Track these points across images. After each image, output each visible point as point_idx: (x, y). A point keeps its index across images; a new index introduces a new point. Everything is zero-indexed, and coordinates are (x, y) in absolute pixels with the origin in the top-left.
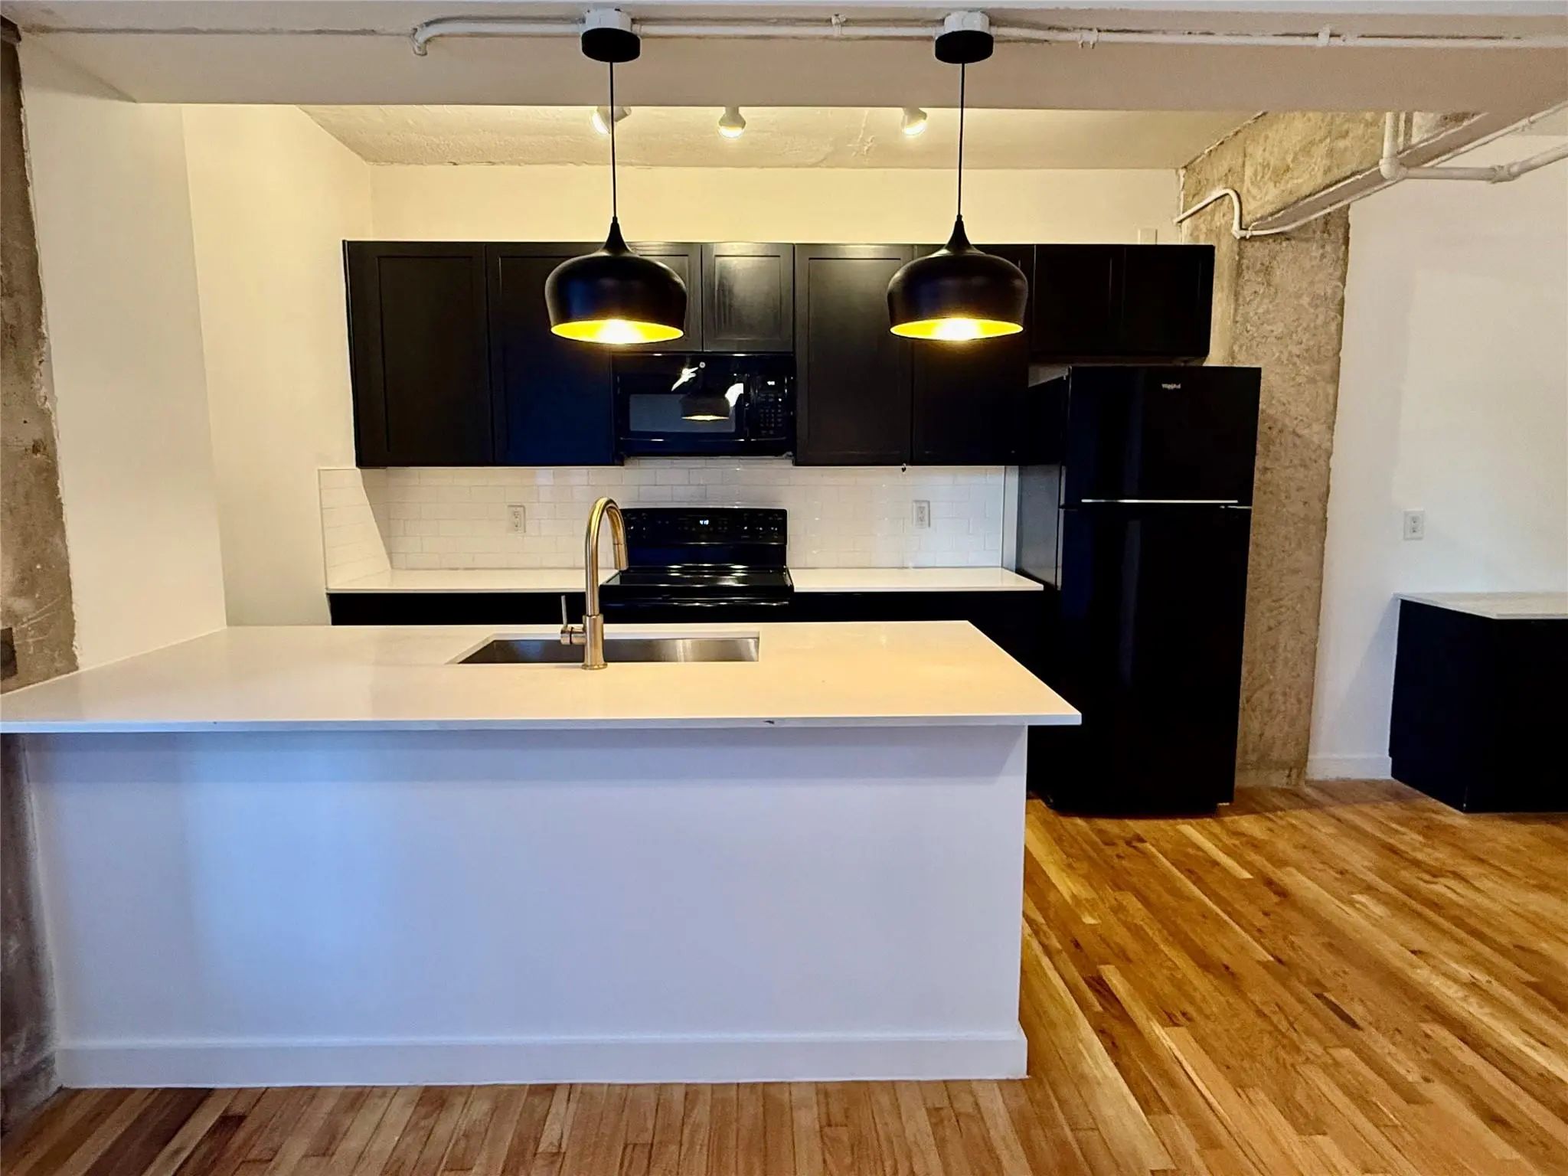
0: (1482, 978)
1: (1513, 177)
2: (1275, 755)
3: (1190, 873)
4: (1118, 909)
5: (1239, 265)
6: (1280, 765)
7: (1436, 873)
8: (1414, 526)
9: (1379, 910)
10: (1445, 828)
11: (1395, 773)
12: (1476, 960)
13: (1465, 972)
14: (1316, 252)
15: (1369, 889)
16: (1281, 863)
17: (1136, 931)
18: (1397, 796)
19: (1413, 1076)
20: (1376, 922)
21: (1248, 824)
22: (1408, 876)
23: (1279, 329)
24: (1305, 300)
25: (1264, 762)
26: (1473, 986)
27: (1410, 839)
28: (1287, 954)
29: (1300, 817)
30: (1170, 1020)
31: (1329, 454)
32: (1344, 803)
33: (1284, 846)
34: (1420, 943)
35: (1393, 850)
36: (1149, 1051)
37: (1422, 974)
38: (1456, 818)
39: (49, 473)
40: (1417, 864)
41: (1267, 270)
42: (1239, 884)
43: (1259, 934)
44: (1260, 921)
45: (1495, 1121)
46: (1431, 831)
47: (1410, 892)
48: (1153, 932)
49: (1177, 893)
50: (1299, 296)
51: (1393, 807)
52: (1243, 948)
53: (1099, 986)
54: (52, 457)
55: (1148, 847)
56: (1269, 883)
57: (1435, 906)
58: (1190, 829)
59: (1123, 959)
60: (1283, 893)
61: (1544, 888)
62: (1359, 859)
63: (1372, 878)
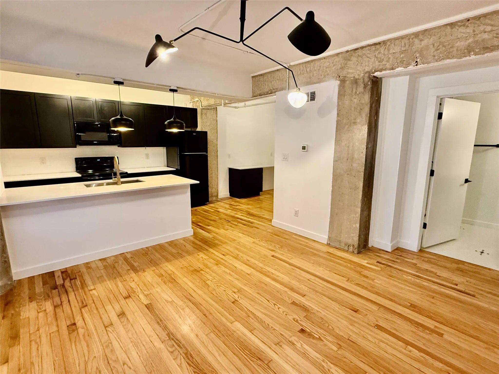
0: (242, 214)
1: (237, 108)
2: (213, 195)
3: (205, 212)
4: (197, 218)
5: (202, 113)
6: (215, 196)
7: (237, 206)
8: (229, 156)
9: (230, 211)
10: (238, 201)
11: (230, 195)
12: (242, 213)
13: (241, 214)
14: (213, 112)
15: (229, 209)
16: (217, 209)
17: (201, 219)
18: (231, 198)
19: (236, 224)
20: (230, 212)
21: (212, 205)
22: (233, 207)
23: (208, 124)
24: (212, 120)
25: (212, 196)
26: (242, 215)
27: (233, 203)
28: (220, 217)
29: (218, 203)
30: (209, 226)
31: (217, 145)
32: (224, 200)
33: (217, 207)
34: (236, 213)
35: (231, 204)
36: (208, 229)
37: (236, 216)
38: (238, 200)
40: (234, 205)
41: (206, 114)
42: (213, 212)
43: (217, 216)
44: (216, 215)
45: (244, 225)
46: (236, 202)
47: (234, 208)
48: (203, 219)
49: (204, 214)
50: (211, 119)
51: (231, 200)
52: (215, 218)
53: (199, 225)
55: (198, 210)
56: (216, 211)
57: (237, 209)
58: (203, 207)
59: (200, 222)
60: (218, 212)
61: (249, 205)
62: (227, 206)
63: (229, 208)
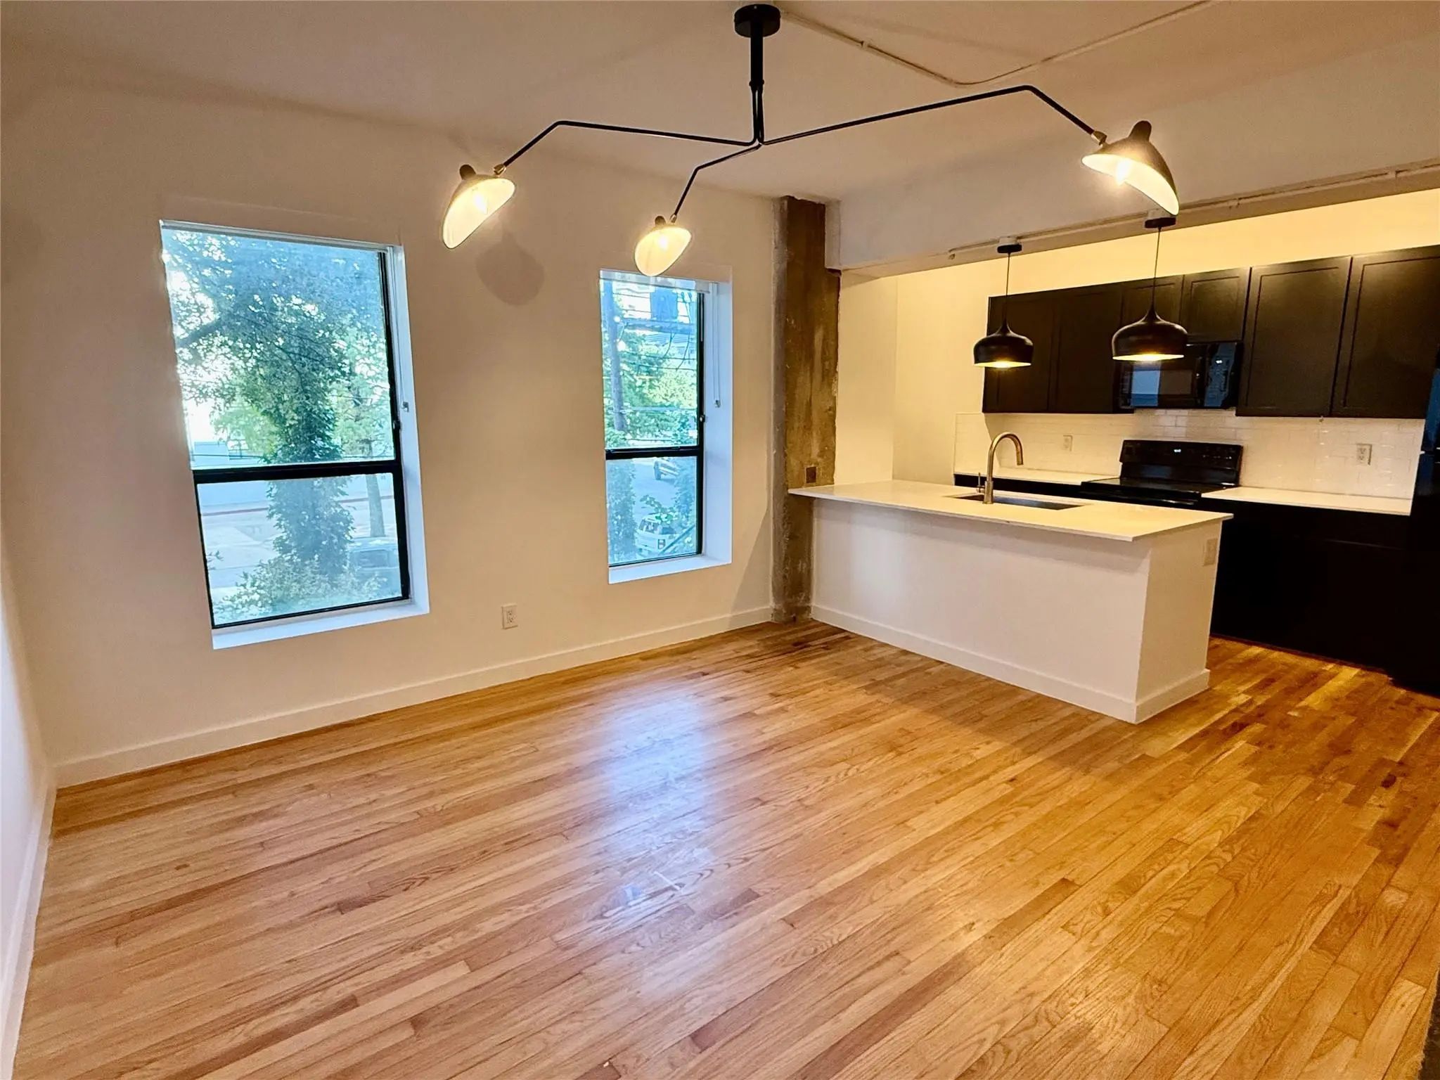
39: (833, 418)
53: (1240, 725)
54: (835, 412)
